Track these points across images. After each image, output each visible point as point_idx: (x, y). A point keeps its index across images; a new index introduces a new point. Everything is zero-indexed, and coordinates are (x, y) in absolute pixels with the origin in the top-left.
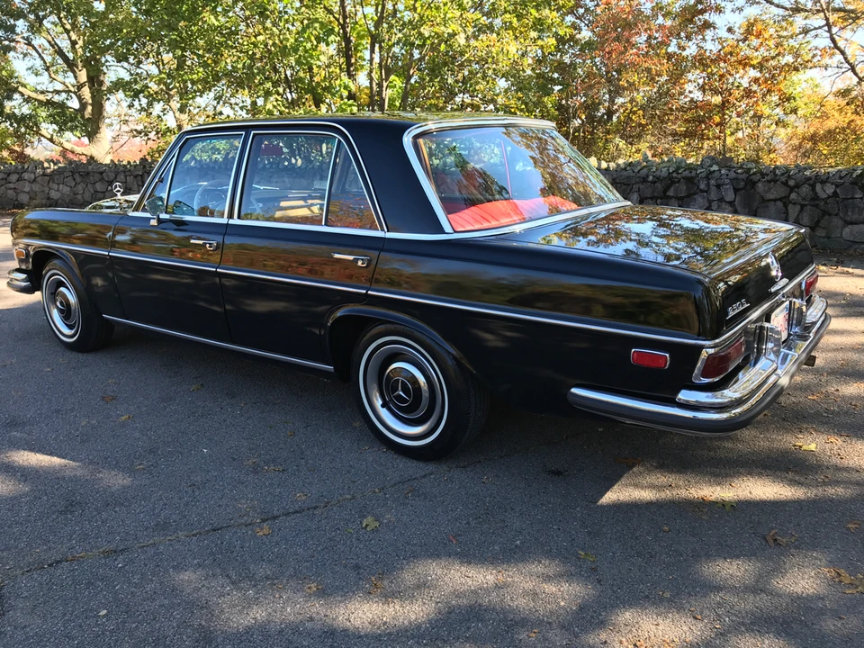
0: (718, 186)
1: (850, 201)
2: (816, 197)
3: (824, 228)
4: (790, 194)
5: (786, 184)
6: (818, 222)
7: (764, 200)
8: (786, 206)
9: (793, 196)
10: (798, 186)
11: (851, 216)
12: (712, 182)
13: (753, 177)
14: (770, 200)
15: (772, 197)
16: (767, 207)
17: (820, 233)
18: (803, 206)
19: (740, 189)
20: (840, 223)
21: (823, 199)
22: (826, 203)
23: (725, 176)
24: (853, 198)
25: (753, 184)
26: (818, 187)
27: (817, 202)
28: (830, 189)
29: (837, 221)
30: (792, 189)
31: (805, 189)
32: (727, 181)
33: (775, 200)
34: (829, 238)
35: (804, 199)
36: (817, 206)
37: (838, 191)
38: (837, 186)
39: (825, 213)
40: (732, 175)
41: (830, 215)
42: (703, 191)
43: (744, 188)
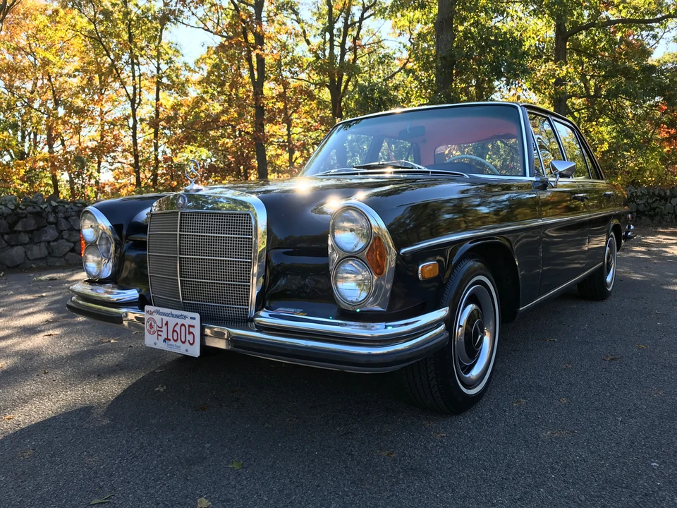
0: (66, 218)
12: (61, 215)
23: (70, 210)
32: (73, 213)
42: (51, 223)
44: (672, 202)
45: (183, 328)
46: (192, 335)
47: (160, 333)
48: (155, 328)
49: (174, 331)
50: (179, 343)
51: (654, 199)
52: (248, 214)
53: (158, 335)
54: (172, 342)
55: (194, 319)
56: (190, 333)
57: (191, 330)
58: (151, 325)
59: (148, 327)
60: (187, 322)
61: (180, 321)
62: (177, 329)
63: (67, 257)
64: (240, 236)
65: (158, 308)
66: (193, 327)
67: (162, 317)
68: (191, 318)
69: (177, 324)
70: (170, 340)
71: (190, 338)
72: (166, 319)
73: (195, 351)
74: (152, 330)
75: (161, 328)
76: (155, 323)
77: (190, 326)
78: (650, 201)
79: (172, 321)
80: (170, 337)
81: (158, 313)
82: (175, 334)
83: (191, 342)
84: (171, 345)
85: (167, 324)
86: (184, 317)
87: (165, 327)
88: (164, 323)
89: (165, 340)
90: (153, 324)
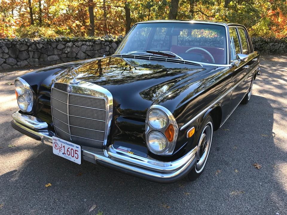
1: (48, 49)
2: (37, 49)
3: (42, 58)
4: (28, 48)
5: (26, 44)
6: (40, 56)
7: (20, 51)
8: (28, 52)
9: (30, 49)
10: (31, 45)
11: (49, 53)
13: (13, 43)
14: (22, 51)
15: (23, 49)
16: (22, 53)
17: (42, 60)
18: (34, 52)
19: (10, 48)
20: (47, 56)
21: (40, 49)
22: (41, 50)
24: (48, 48)
25: (15, 45)
26: (37, 45)
27: (38, 50)
28: (41, 46)
29: (45, 56)
30: (29, 47)
31: (33, 46)
32: (4, 45)
33: (24, 51)
34: (44, 61)
35: (34, 49)
36: (38, 51)
37: (44, 46)
38: (43, 44)
39: (42, 53)
40: (5, 42)
41: (43, 54)
43: (12, 47)
44: (270, 44)
45: (72, 150)
47: (60, 150)
48: (58, 147)
49: (68, 151)
50: (70, 156)
51: (263, 43)
52: (104, 99)
53: (60, 151)
54: (67, 155)
55: (78, 148)
56: (76, 153)
57: (76, 152)
58: (56, 145)
59: (55, 146)
60: (75, 148)
61: (71, 147)
62: (69, 150)
63: (2, 66)
64: (100, 109)
65: (60, 139)
66: (78, 151)
67: (62, 143)
68: (76, 147)
69: (69, 148)
70: (66, 154)
71: (76, 155)
72: (63, 145)
73: (79, 161)
74: (56, 148)
75: (61, 148)
76: (58, 145)
77: (76, 150)
78: (261, 44)
79: (67, 147)
80: (66, 153)
81: (59, 140)
82: (68, 152)
83: (77, 157)
84: (66, 156)
85: (64, 147)
86: (73, 146)
87: (63, 148)
88: (63, 146)
89: (63, 154)
90: (57, 145)
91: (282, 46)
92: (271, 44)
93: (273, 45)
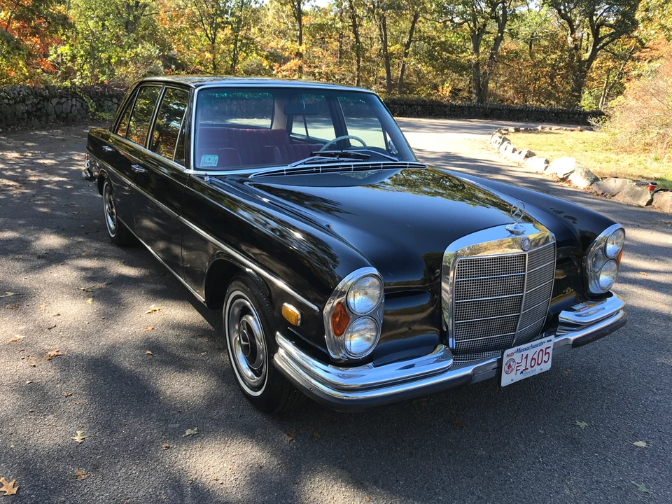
44: (52, 102)
45: (541, 353)
46: (547, 355)
47: (518, 368)
49: (533, 359)
50: (535, 367)
51: (38, 100)
53: (517, 370)
54: (530, 369)
55: (551, 340)
57: (548, 350)
59: (506, 369)
60: (543, 347)
61: (538, 349)
62: (536, 357)
65: (518, 347)
66: (550, 347)
67: (522, 353)
68: (548, 341)
69: (536, 352)
70: (527, 369)
71: (545, 358)
72: (525, 353)
73: (546, 367)
74: (511, 369)
75: (520, 362)
77: (546, 348)
79: (531, 353)
80: (528, 365)
81: (519, 351)
83: (547, 360)
85: (527, 357)
86: (542, 343)
87: (524, 361)
88: (524, 356)
89: (522, 372)
90: (512, 363)
91: (75, 105)
92: (54, 101)
93: (58, 103)
